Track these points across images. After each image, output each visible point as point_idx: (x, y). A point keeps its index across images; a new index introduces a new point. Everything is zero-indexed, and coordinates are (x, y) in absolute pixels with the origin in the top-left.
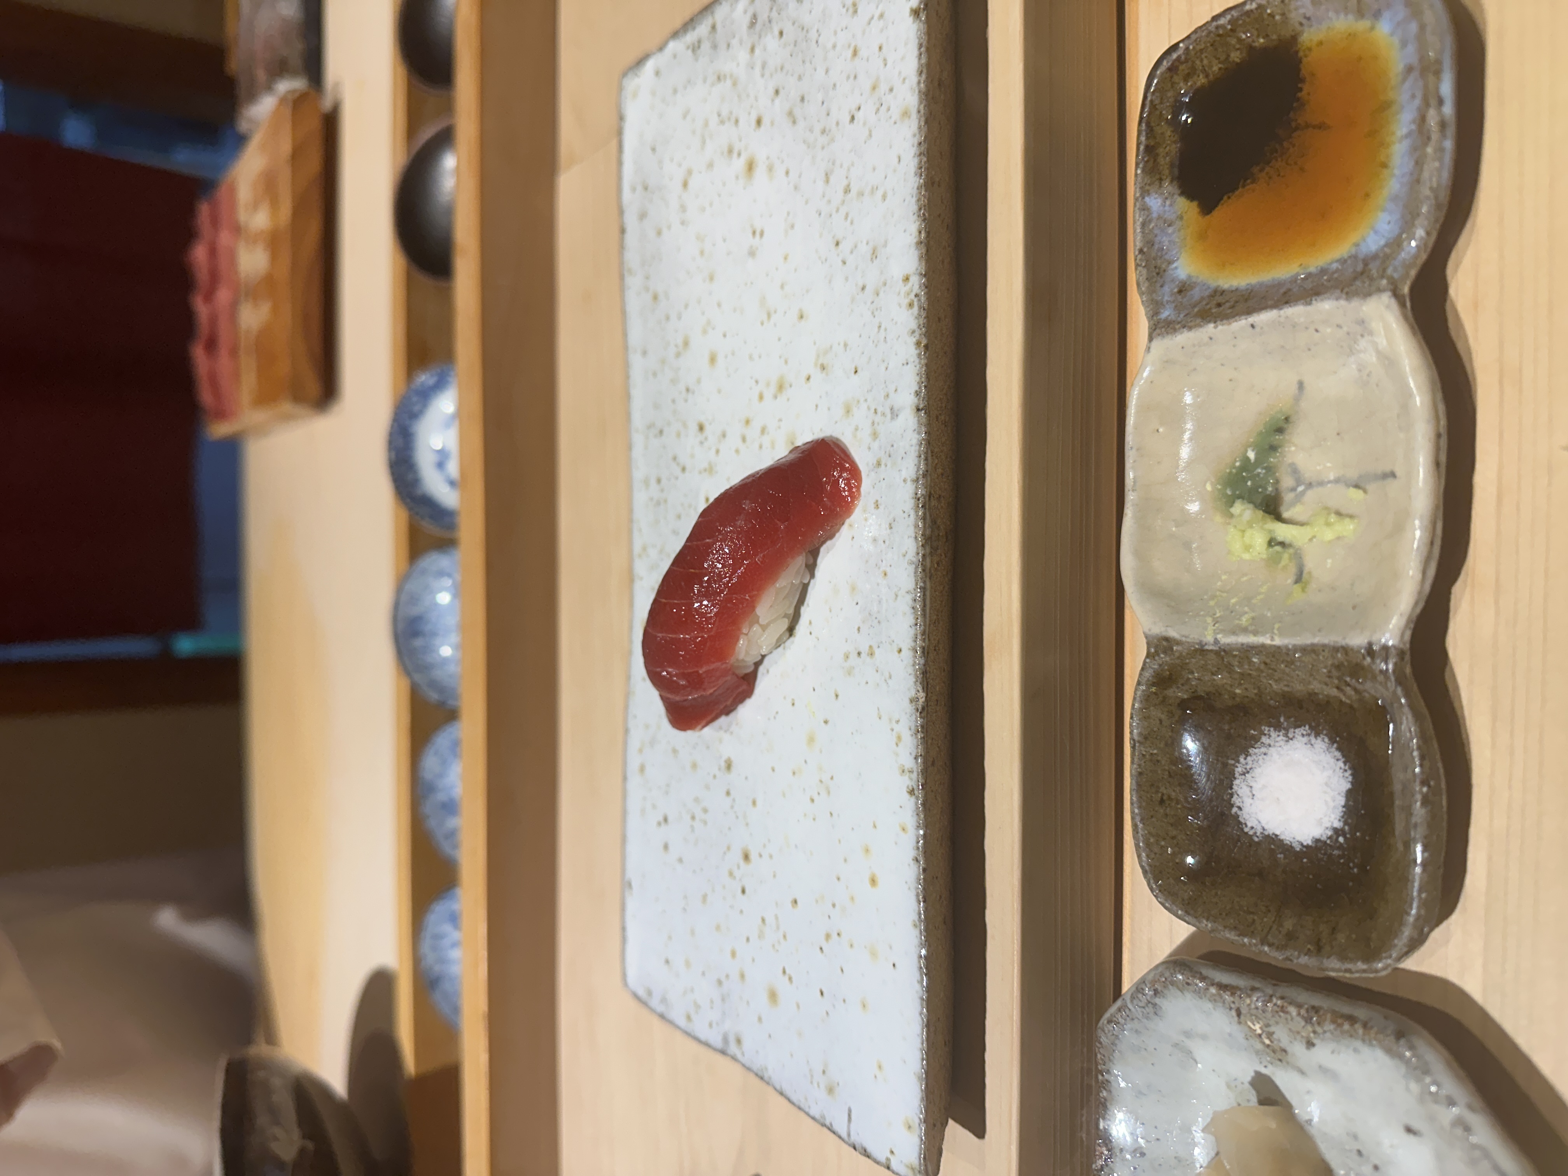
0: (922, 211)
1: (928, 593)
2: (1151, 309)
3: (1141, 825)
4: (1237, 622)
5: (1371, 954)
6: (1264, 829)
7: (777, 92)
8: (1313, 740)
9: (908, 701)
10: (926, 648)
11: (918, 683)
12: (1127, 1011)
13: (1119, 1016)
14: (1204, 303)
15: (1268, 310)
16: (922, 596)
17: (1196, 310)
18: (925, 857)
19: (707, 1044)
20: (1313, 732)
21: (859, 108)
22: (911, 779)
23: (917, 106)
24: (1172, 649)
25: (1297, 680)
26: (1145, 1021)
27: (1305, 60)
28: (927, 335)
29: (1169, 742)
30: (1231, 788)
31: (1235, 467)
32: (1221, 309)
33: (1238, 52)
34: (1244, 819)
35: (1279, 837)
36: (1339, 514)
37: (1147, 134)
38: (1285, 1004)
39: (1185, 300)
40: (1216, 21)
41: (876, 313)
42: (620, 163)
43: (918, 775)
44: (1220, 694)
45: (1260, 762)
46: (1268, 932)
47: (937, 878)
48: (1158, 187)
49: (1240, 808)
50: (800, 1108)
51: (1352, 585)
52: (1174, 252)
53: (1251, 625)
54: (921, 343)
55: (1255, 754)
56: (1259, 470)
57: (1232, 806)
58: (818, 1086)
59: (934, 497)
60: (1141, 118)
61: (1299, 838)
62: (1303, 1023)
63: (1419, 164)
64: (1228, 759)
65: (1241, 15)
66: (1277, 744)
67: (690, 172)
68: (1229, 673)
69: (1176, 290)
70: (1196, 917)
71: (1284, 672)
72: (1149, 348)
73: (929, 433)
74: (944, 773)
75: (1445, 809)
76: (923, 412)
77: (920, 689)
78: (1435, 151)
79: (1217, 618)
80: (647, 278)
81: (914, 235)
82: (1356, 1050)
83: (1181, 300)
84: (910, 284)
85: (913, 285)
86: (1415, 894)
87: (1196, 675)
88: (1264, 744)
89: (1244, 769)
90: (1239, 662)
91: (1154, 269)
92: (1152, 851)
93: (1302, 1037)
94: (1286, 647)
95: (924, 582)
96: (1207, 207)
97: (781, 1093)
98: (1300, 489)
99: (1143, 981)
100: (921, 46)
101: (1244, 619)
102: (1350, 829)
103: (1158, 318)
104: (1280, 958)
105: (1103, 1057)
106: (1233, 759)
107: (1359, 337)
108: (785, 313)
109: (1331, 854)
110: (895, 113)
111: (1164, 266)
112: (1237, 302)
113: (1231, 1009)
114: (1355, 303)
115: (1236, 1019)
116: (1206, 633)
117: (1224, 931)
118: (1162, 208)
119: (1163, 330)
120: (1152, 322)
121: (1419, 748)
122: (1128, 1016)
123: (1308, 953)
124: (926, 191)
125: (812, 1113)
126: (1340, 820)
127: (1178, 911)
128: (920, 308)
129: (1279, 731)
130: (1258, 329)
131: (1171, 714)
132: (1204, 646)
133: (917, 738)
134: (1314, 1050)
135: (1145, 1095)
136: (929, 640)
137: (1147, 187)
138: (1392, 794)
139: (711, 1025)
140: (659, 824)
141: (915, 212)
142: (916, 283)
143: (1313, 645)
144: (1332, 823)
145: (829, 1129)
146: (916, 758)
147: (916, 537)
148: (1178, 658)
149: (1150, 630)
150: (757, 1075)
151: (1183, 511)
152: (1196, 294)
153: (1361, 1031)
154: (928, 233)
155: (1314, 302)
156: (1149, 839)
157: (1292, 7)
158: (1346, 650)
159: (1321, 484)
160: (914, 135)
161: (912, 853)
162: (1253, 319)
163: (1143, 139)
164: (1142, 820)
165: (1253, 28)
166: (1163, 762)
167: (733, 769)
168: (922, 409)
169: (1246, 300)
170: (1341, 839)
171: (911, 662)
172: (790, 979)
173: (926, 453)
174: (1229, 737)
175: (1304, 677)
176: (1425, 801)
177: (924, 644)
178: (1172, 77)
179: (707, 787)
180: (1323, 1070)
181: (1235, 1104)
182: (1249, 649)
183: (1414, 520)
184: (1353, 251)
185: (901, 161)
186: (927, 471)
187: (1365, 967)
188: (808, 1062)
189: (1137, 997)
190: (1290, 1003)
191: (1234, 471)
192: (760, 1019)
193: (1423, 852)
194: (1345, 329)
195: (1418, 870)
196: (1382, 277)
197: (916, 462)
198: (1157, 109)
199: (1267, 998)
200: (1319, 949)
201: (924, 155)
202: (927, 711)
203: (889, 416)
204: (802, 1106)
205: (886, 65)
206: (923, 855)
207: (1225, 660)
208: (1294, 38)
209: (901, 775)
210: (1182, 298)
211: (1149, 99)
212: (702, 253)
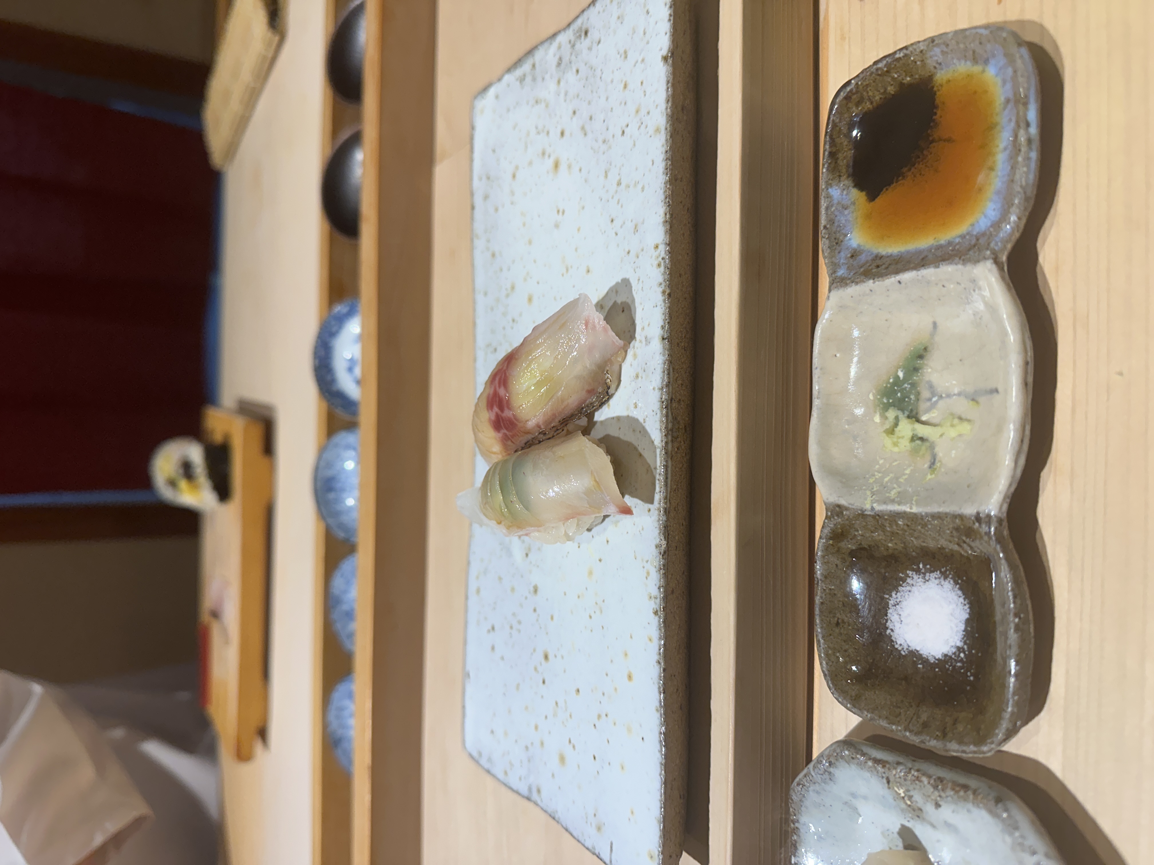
0: (667, 200)
1: (669, 469)
2: (831, 269)
3: (823, 641)
4: (887, 495)
5: (980, 741)
6: (909, 646)
7: (574, 113)
8: (943, 582)
9: (654, 547)
10: (667, 509)
11: (661, 534)
12: (810, 777)
13: (804, 780)
14: (868, 265)
15: (910, 271)
16: (664, 472)
17: (862, 270)
18: (665, 660)
19: (517, 793)
20: (943, 576)
21: (628, 126)
22: (655, 603)
23: (665, 125)
24: (843, 513)
25: (930, 538)
26: (823, 784)
27: (938, 93)
28: (670, 286)
29: (843, 581)
30: (887, 616)
31: (889, 383)
32: (879, 269)
33: (892, 87)
34: (895, 638)
35: (920, 652)
36: (960, 418)
37: (830, 144)
38: (920, 775)
39: (855, 263)
40: (876, 65)
41: (636, 270)
42: (471, 160)
43: (660, 601)
44: (878, 547)
45: (907, 596)
46: (910, 722)
47: (674, 676)
48: (838, 181)
49: (892, 630)
50: (578, 841)
51: (969, 469)
52: (849, 227)
53: (897, 497)
54: (665, 292)
55: (903, 591)
56: (906, 385)
57: (887, 628)
58: (591, 824)
59: (675, 400)
60: (826, 132)
61: (933, 653)
62: (932, 790)
63: (1013, 168)
64: (884, 594)
65: (893, 61)
66: (918, 584)
67: (517, 168)
68: (884, 532)
69: (849, 255)
70: (860, 710)
71: (920, 532)
72: (829, 297)
73: (671, 356)
74: (682, 599)
75: (1032, 634)
76: (667, 340)
77: (663, 538)
78: (1024, 160)
79: (874, 491)
80: (488, 241)
81: (662, 217)
82: (969, 811)
83: (852, 263)
84: (659, 251)
85: (661, 251)
86: (1010, 696)
87: (860, 532)
88: (909, 584)
89: (895, 602)
90: (890, 524)
91: (834, 240)
92: (830, 660)
93: (932, 800)
94: (921, 513)
95: (667, 461)
96: (872, 197)
97: (567, 830)
98: (934, 399)
99: (821, 755)
100: (668, 82)
101: (893, 493)
102: (968, 648)
103: (836, 275)
104: (917, 741)
105: (794, 811)
106: (887, 594)
107: (972, 291)
108: (578, 268)
109: (955, 666)
110: (651, 130)
111: (841, 238)
112: (890, 265)
113: (883, 777)
114: (969, 267)
115: (887, 785)
116: (866, 502)
117: (879, 720)
118: (840, 196)
119: (838, 284)
120: (831, 279)
121: (1013, 590)
122: (811, 781)
123: (937, 738)
124: (670, 185)
125: (586, 845)
126: (961, 641)
127: (847, 705)
128: (665, 267)
129: (919, 575)
130: (903, 284)
131: (844, 560)
132: (864, 511)
133: (660, 573)
134: (940, 809)
135: (824, 839)
136: (670, 503)
137: (830, 182)
138: (995, 622)
139: (520, 779)
140: (489, 631)
141: (663, 199)
142: (663, 250)
143: (939, 513)
144: (956, 643)
145: (598, 857)
146: (659, 588)
147: (661, 429)
148: (847, 520)
149: (827, 499)
150: (550, 816)
151: (853, 414)
152: (863, 258)
153: (971, 797)
154: (671, 215)
155: (941, 266)
156: (828, 651)
157: (928, 56)
158: (961, 517)
159: (949, 396)
160: (663, 146)
161: (656, 657)
162: (899, 277)
163: (827, 147)
164: (823, 637)
165: (901, 70)
166: (839, 595)
167: (538, 592)
168: (666, 339)
169: (896, 264)
170: (962, 655)
171: (657, 519)
172: (574, 747)
173: (669, 370)
174: (884, 578)
175: (934, 536)
176: (1017, 629)
177: (666, 506)
178: (847, 104)
179: (521, 605)
180: (948, 826)
181: (888, 849)
182: (895, 514)
183: (1010, 424)
184: (970, 229)
185: (654, 163)
186: (669, 382)
187: (975, 749)
188: (584, 807)
189: (817, 767)
190: (923, 775)
191: (889, 385)
192: (553, 775)
193: (1016, 665)
194: (963, 285)
195: (1012, 680)
196: (987, 249)
197: (662, 375)
198: (837, 126)
199: (908, 770)
200: (944, 735)
201: (669, 160)
202: (668, 554)
203: (644, 342)
204: (580, 839)
205: (645, 95)
206: (664, 659)
207: (880, 522)
208: (931, 78)
209: (649, 600)
210: (853, 261)
211: (831, 119)
212: (524, 225)
